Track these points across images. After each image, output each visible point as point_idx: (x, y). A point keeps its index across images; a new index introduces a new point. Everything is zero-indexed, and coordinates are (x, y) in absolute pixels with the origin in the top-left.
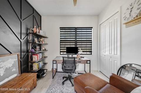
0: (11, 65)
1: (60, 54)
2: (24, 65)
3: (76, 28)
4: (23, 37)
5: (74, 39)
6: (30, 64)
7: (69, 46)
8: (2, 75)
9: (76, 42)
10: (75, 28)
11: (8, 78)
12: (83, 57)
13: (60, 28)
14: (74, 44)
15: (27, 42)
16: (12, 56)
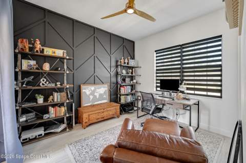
0: (103, 93)
1: (157, 90)
2: (114, 95)
3: (182, 46)
4: (112, 69)
5: (179, 66)
6: (119, 96)
7: (170, 78)
8: (97, 97)
9: (182, 70)
10: (180, 45)
11: (101, 100)
12: (188, 99)
13: (155, 51)
14: (179, 74)
15: (117, 74)
16: (104, 85)
